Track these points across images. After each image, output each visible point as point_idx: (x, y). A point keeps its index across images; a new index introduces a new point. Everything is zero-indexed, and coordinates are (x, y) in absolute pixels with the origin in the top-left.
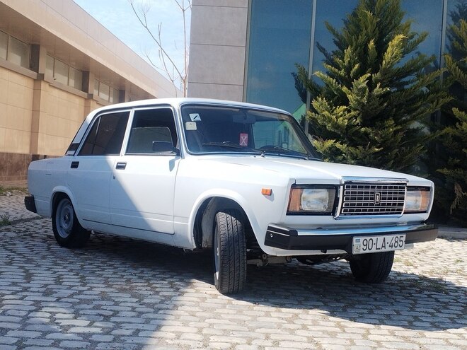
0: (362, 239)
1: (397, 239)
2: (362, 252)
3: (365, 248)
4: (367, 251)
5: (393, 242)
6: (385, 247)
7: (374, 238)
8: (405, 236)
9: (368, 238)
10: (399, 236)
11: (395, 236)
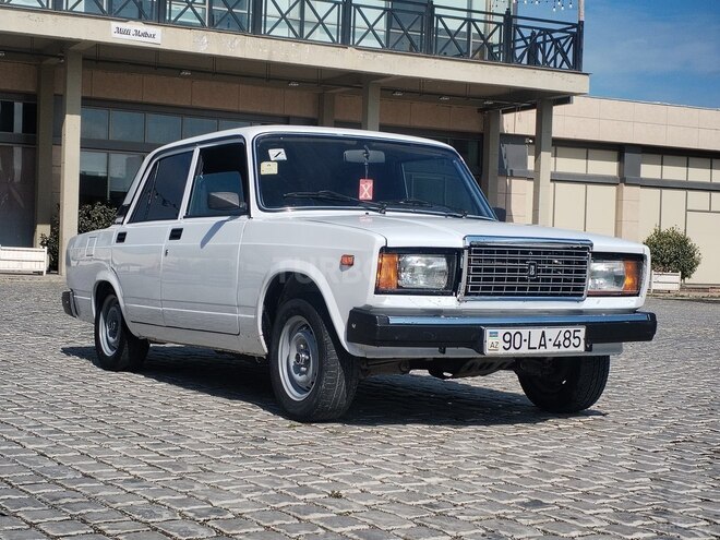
0: (501, 332)
1: (567, 335)
2: (501, 352)
3: (507, 345)
4: (512, 351)
5: (561, 338)
6: (545, 345)
7: (525, 332)
8: (583, 330)
9: (513, 331)
10: (572, 330)
11: (564, 330)
